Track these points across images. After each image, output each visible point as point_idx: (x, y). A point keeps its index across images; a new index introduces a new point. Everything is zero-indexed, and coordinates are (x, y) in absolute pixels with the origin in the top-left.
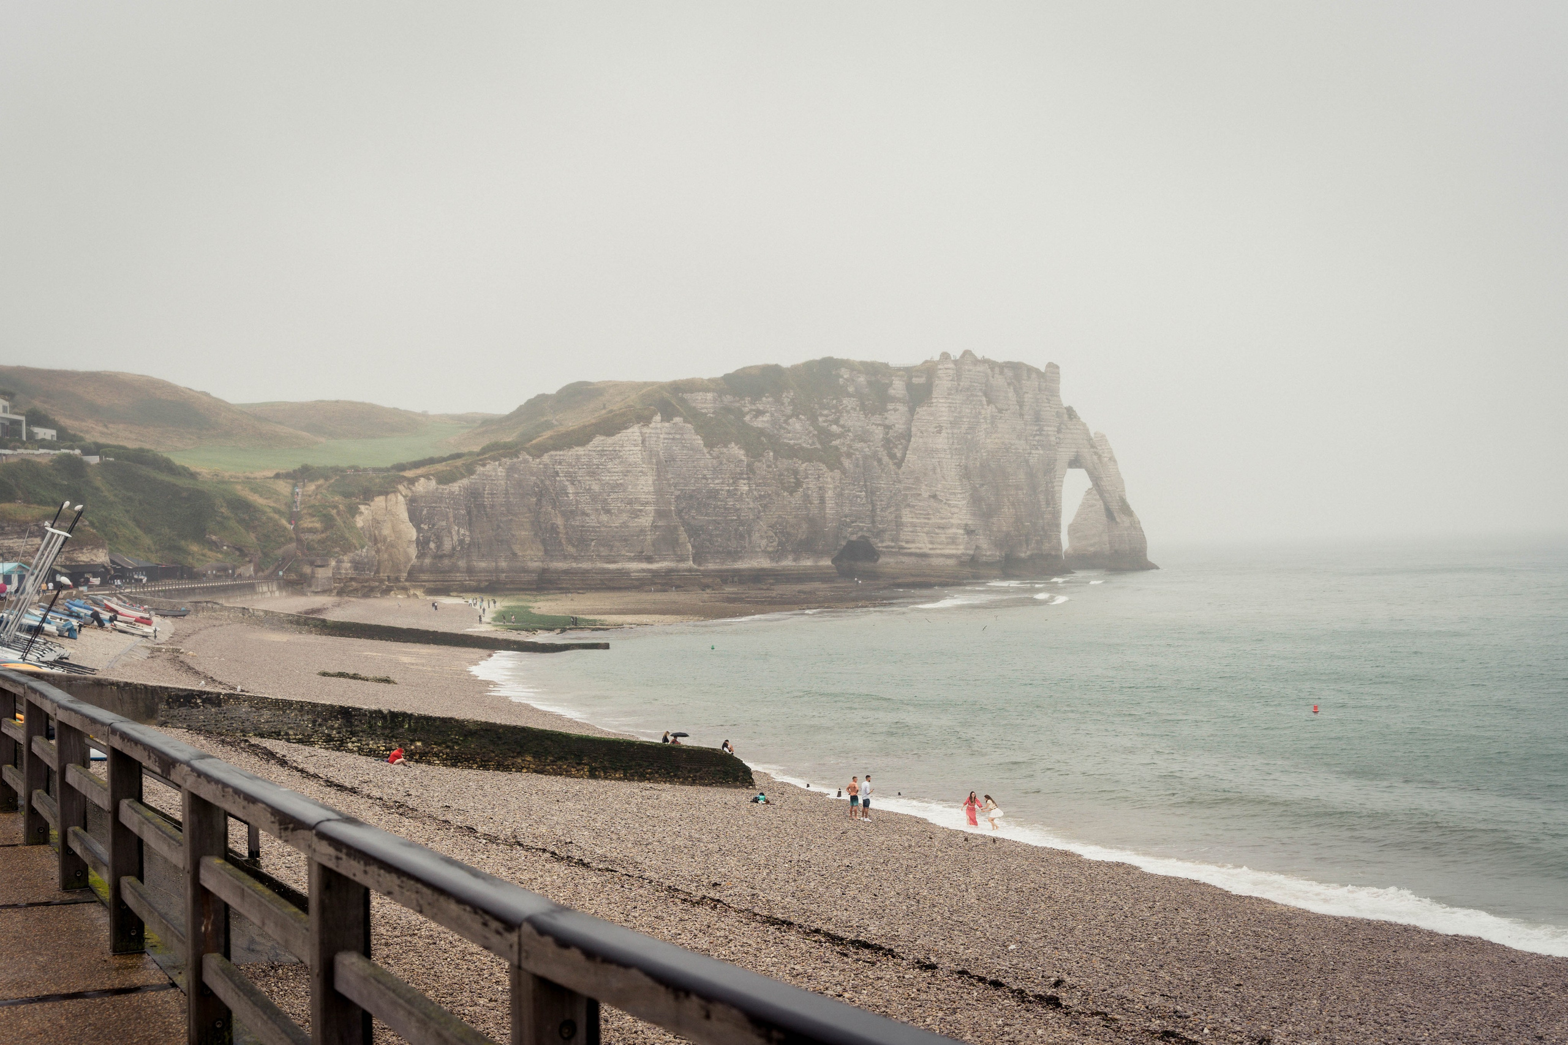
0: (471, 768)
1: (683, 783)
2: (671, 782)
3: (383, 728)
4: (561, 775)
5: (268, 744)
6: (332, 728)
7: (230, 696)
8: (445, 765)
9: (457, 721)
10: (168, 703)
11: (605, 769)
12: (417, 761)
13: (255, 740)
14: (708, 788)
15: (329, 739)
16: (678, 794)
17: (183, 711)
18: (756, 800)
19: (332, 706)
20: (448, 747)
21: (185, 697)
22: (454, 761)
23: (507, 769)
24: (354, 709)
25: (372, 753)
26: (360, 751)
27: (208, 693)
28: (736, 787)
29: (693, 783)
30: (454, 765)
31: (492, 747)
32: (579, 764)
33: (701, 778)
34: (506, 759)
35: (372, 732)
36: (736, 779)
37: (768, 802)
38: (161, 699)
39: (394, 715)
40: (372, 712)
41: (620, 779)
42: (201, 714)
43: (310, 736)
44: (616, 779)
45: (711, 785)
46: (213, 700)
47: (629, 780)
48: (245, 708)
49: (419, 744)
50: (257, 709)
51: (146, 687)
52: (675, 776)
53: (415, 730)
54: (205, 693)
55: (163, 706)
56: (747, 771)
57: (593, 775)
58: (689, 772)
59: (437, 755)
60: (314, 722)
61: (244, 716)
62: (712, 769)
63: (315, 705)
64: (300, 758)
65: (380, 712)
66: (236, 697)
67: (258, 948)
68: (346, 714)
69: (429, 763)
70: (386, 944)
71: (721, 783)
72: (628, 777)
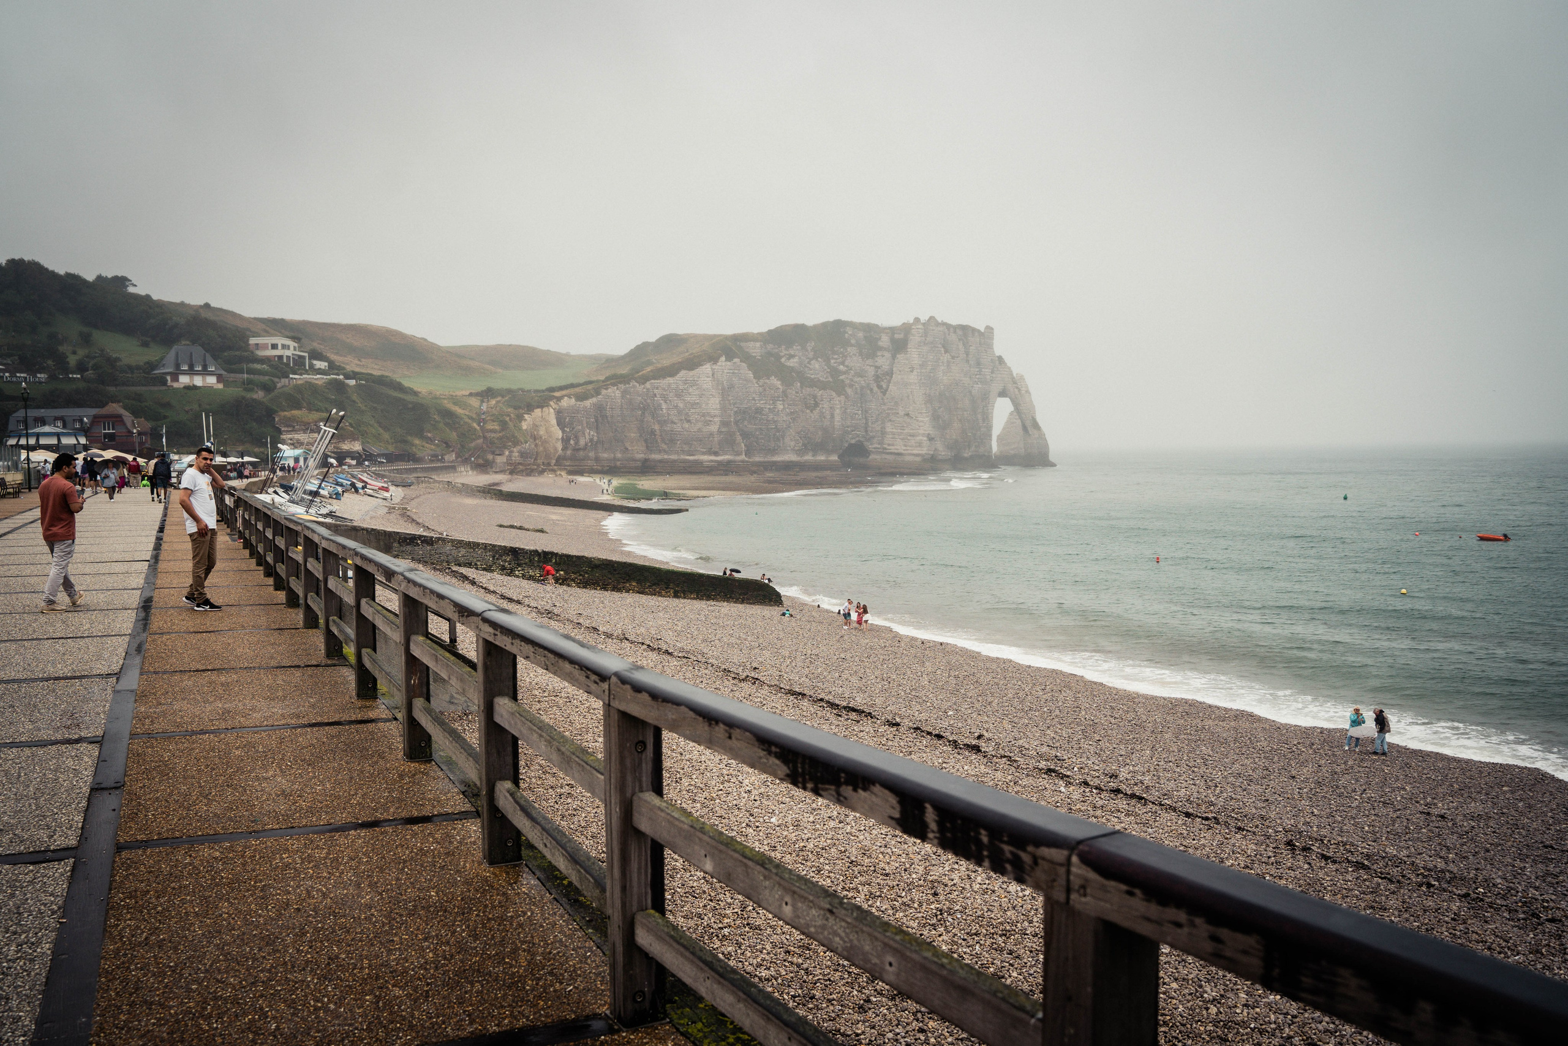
0: (596, 589)
1: (735, 602)
2: (728, 602)
3: (539, 561)
5: (464, 570)
6: (505, 561)
7: (439, 539)
8: (579, 587)
9: (587, 558)
10: (399, 543)
11: (684, 592)
12: (560, 584)
13: (455, 568)
14: (752, 606)
15: (503, 568)
16: (732, 609)
17: (409, 548)
18: (784, 614)
19: (505, 547)
20: (581, 575)
21: (410, 539)
22: (585, 584)
23: (619, 590)
24: (520, 549)
25: (531, 578)
26: (524, 577)
27: (425, 536)
28: (771, 606)
29: (742, 602)
30: (585, 587)
31: (610, 576)
32: (667, 588)
33: (748, 599)
34: (619, 583)
35: (531, 564)
36: (771, 600)
37: (791, 616)
38: (395, 540)
39: (545, 553)
40: (531, 551)
41: (694, 599)
42: (421, 550)
43: (491, 566)
44: (691, 599)
45: (754, 604)
46: (428, 541)
47: (700, 600)
48: (448, 547)
49: (562, 573)
50: (457, 548)
51: (385, 531)
52: (731, 597)
53: (559, 564)
54: (423, 536)
55: (396, 545)
56: (778, 595)
57: (676, 596)
58: (740, 595)
59: (573, 580)
60: (494, 557)
61: (448, 552)
62: (755, 593)
63: (494, 546)
64: (484, 581)
65: (537, 551)
66: (443, 540)
67: (456, 701)
68: (514, 552)
69: (569, 585)
70: (539, 702)
71: (761, 603)
72: (699, 597)
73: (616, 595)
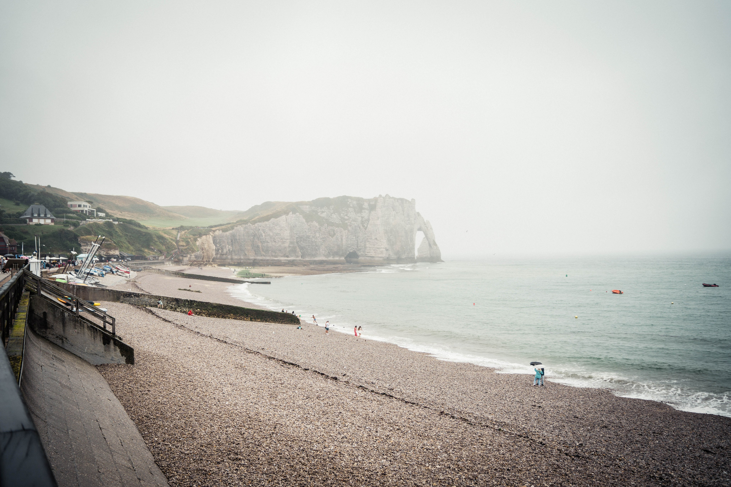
0: (214, 317)
1: (278, 323)
2: (275, 323)
3: (188, 305)
4: (241, 320)
5: (152, 309)
6: (173, 304)
7: (142, 294)
8: (207, 316)
9: (210, 303)
10: (123, 296)
11: (255, 319)
12: (198, 315)
13: (149, 308)
14: (286, 325)
15: (172, 308)
16: (275, 326)
17: (128, 298)
18: (298, 328)
19: (172, 298)
20: (207, 311)
21: (128, 294)
22: (209, 315)
23: (225, 318)
24: (179, 299)
25: (185, 312)
26: (181, 311)
27: (136, 293)
29: (282, 323)
30: (209, 316)
31: (221, 311)
32: (247, 317)
33: (284, 322)
34: (225, 314)
35: (185, 306)
36: (295, 322)
37: (302, 329)
38: (121, 295)
39: (191, 301)
40: (184, 300)
41: (259, 321)
42: (133, 299)
43: (166, 307)
44: (258, 321)
46: (137, 295)
47: (262, 322)
48: (146, 298)
49: (199, 310)
50: (150, 298)
51: (117, 291)
52: (276, 321)
53: (198, 306)
55: (122, 297)
56: (298, 320)
57: (251, 320)
58: (280, 320)
59: (204, 313)
60: (167, 303)
61: (146, 300)
62: (288, 319)
63: (168, 298)
64: (160, 313)
65: (187, 300)
66: (144, 295)
67: (114, 359)
68: (177, 300)
69: (202, 315)
70: (154, 360)
71: (290, 323)
72: (262, 321)
73: (223, 320)
